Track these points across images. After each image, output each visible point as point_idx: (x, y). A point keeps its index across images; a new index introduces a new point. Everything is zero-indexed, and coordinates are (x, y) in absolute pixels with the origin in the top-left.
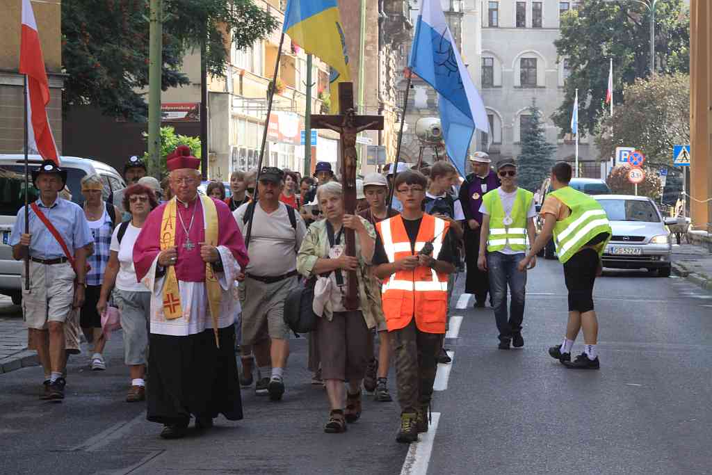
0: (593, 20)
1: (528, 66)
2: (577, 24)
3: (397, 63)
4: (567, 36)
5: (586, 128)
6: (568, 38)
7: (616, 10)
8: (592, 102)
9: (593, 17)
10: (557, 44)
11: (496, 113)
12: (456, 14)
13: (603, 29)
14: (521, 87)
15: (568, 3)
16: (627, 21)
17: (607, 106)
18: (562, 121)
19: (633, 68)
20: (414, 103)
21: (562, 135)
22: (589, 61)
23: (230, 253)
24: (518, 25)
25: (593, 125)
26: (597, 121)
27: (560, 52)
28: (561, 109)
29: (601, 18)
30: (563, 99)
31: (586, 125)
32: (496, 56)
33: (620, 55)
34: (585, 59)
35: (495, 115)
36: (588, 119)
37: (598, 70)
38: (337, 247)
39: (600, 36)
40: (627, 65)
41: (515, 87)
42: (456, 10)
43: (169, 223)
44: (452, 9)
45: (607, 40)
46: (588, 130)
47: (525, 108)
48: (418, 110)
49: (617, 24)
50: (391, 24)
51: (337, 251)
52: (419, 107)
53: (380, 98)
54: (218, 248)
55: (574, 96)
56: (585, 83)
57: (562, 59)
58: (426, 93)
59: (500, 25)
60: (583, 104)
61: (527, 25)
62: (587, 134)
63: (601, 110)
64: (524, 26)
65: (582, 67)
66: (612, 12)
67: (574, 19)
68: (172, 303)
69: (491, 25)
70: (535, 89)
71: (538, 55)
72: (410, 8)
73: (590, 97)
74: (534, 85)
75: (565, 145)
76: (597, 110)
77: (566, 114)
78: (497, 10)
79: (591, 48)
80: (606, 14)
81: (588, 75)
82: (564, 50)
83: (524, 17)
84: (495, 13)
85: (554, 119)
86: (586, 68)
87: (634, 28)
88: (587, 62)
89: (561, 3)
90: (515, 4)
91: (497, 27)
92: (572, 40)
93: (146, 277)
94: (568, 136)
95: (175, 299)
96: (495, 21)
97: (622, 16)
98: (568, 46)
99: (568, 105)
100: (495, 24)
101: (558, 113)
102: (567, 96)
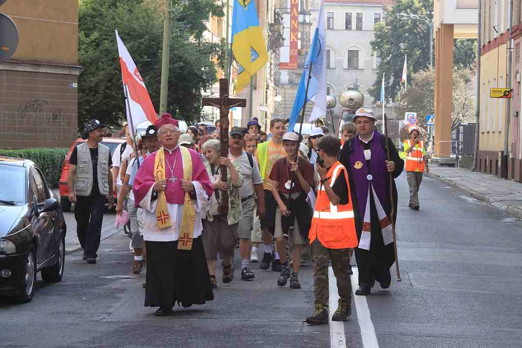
0: (395, 29)
1: (353, 55)
2: (385, 31)
3: (275, 60)
4: (378, 38)
5: (390, 98)
6: (379, 40)
7: (410, 23)
8: (394, 81)
9: (395, 26)
10: (372, 43)
11: (331, 86)
12: (307, 24)
13: (401, 35)
14: (348, 69)
15: (380, 14)
16: (417, 29)
17: (403, 84)
18: (375, 93)
19: (420, 60)
20: (280, 81)
21: (375, 102)
22: (392, 55)
23: (201, 186)
24: (347, 28)
25: (395, 96)
26: (397, 93)
27: (374, 49)
28: (374, 85)
29: (400, 28)
30: (376, 79)
31: (390, 96)
32: (332, 49)
33: (412, 52)
34: (390, 54)
35: (331, 88)
36: (392, 92)
37: (397, 61)
38: (215, 175)
39: (400, 38)
40: (416, 58)
41: (344, 69)
42: (308, 21)
43: (160, 164)
44: (305, 21)
45: (404, 42)
46: (391, 99)
47: (351, 83)
48: (283, 85)
49: (410, 31)
50: (273, 38)
51: (215, 178)
52: (284, 83)
53: (267, 82)
54: (193, 182)
55: (382, 77)
56: (389, 69)
57: (375, 53)
58: (288, 74)
59: (334, 28)
60: (389, 83)
61: (352, 28)
62: (391, 102)
63: (400, 86)
64: (350, 29)
65: (388, 59)
66: (407, 24)
67: (383, 28)
68: (163, 217)
69: (329, 28)
70: (357, 71)
71: (360, 48)
72: (284, 28)
73: (392, 78)
74: (357, 68)
75: (377, 108)
76: (397, 87)
77: (377, 89)
78: (333, 18)
79: (394, 47)
80: (403, 26)
81: (391, 64)
82: (377, 48)
83: (350, 22)
84: (331, 19)
85: (369, 92)
86: (390, 59)
87: (421, 34)
88: (391, 55)
89: (375, 14)
90: (345, 14)
91: (333, 29)
92: (382, 41)
93: (144, 199)
94: (378, 103)
95: (165, 214)
96: (331, 25)
97: (413, 26)
98: (379, 45)
99: (378, 83)
100: (331, 27)
101: (372, 88)
102: (378, 77)
